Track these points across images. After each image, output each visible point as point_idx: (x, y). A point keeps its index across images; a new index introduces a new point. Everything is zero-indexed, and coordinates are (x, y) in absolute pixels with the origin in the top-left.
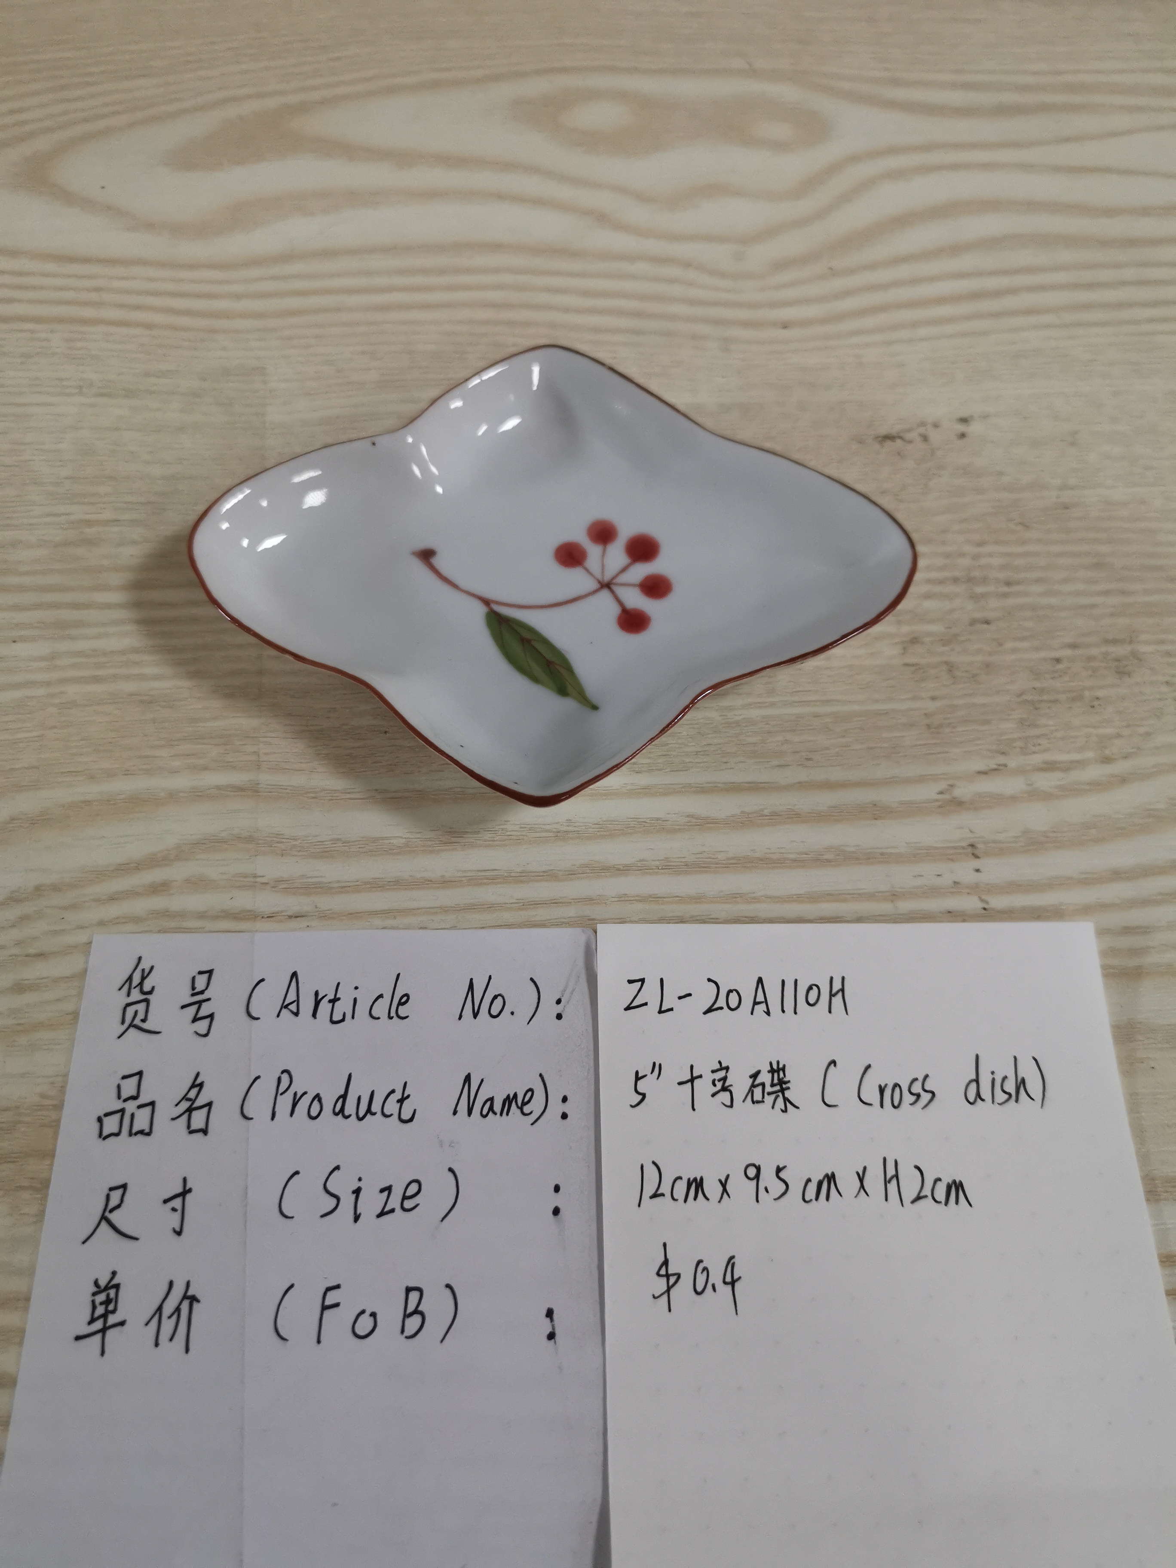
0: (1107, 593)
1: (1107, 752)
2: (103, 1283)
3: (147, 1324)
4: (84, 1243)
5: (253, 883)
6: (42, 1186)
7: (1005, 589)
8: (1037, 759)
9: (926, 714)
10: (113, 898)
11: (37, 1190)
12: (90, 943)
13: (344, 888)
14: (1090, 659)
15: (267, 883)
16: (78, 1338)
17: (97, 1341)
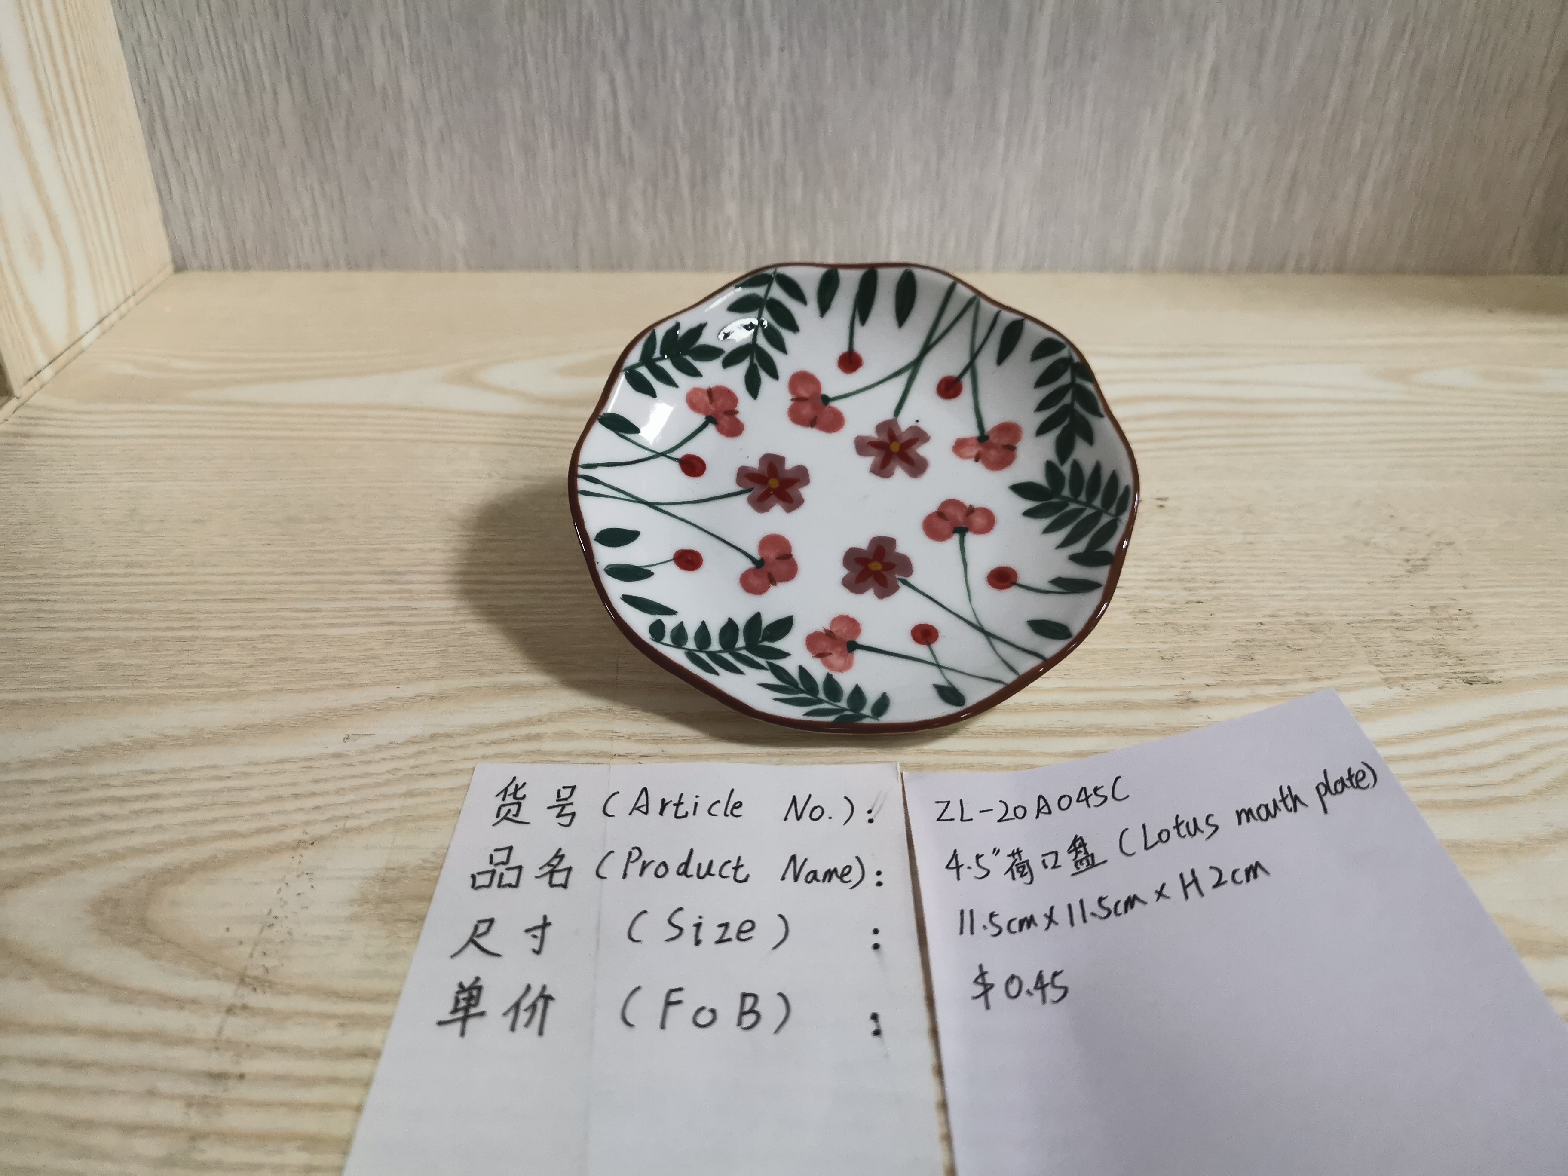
0: (1293, 588)
1: (1315, 675)
2: (467, 985)
3: (505, 1014)
4: (453, 956)
5: (611, 736)
6: (419, 920)
7: (1211, 585)
8: (1255, 678)
9: (1159, 651)
10: (494, 743)
11: (414, 922)
12: (474, 768)
14: (1287, 624)
16: (440, 1023)
17: (458, 1026)
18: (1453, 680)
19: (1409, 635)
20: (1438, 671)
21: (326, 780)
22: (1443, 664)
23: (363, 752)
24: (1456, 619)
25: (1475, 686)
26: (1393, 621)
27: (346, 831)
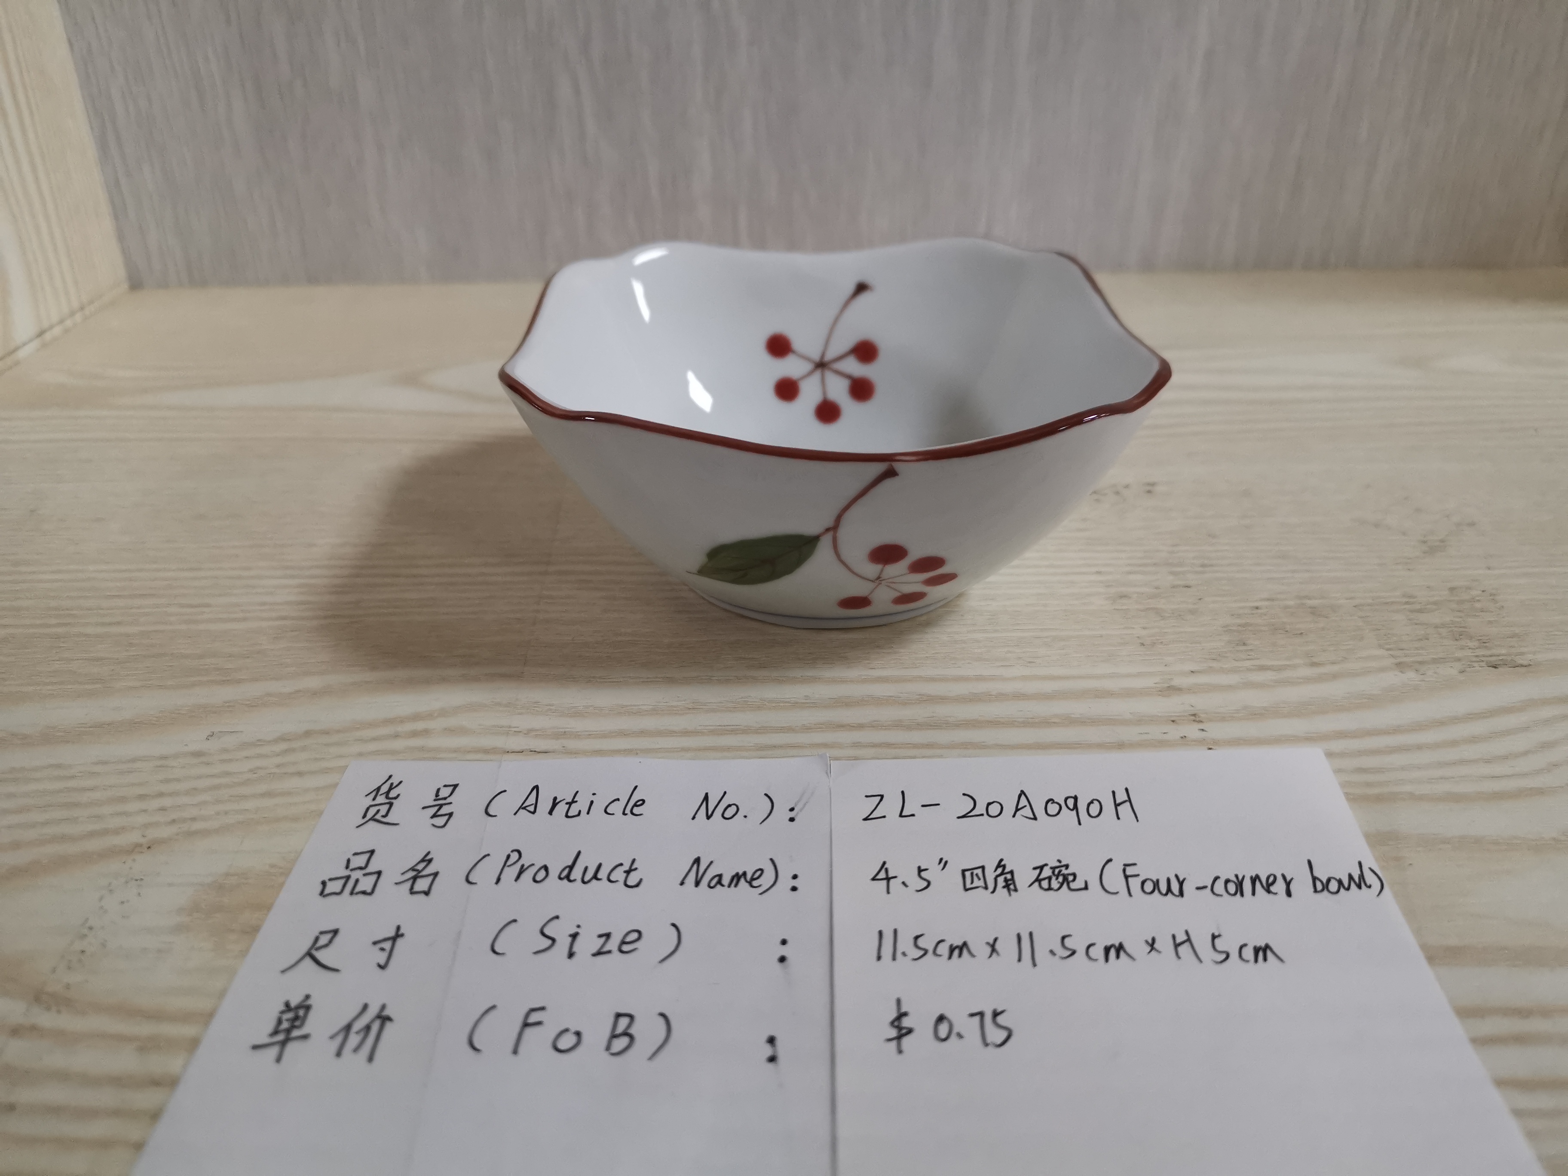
0: (1294, 571)
1: (1315, 660)
2: (293, 1004)
3: (332, 1037)
5: (508, 731)
6: (253, 931)
7: (1201, 569)
8: (1248, 664)
9: (1138, 637)
10: (375, 739)
11: (246, 933)
12: (347, 767)
13: (590, 735)
14: (1287, 607)
15: (520, 732)
16: (256, 1047)
17: (274, 1051)
18: (1476, 664)
19: (1423, 618)
20: (1459, 654)
21: (178, 780)
22: (1462, 648)
23: (225, 750)
24: (1479, 601)
25: (1500, 669)
26: (1407, 603)
27: (190, 834)
